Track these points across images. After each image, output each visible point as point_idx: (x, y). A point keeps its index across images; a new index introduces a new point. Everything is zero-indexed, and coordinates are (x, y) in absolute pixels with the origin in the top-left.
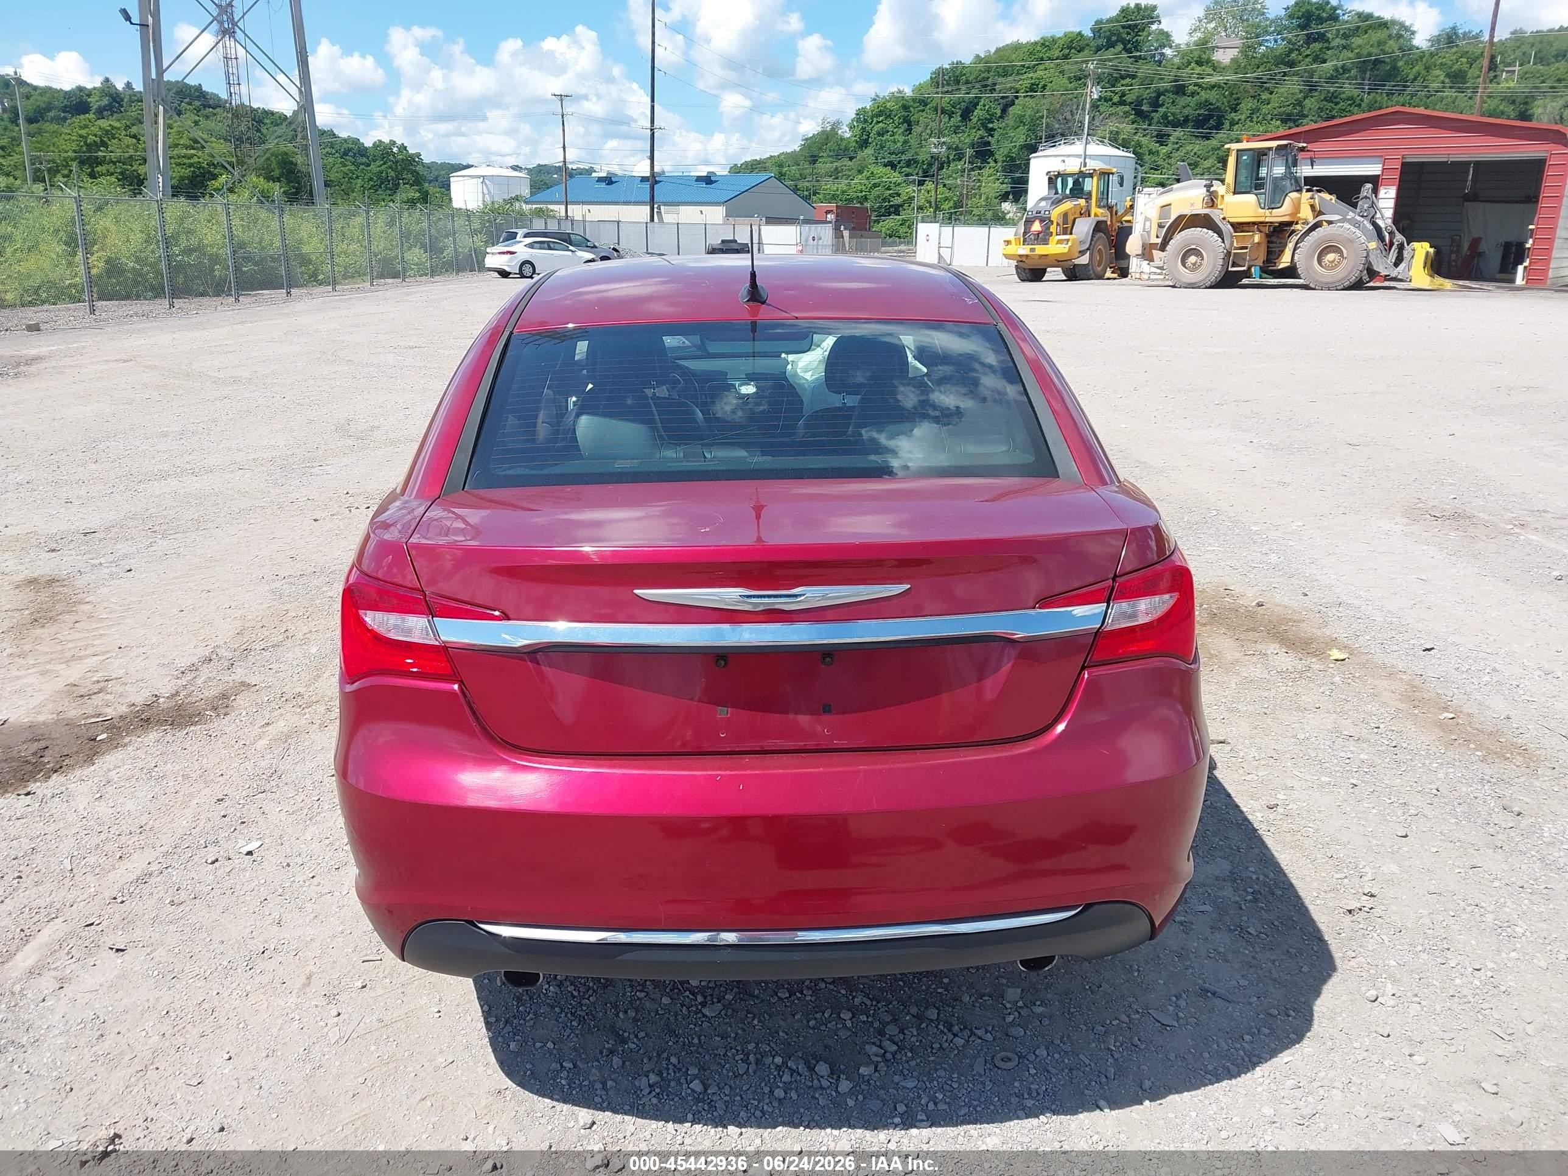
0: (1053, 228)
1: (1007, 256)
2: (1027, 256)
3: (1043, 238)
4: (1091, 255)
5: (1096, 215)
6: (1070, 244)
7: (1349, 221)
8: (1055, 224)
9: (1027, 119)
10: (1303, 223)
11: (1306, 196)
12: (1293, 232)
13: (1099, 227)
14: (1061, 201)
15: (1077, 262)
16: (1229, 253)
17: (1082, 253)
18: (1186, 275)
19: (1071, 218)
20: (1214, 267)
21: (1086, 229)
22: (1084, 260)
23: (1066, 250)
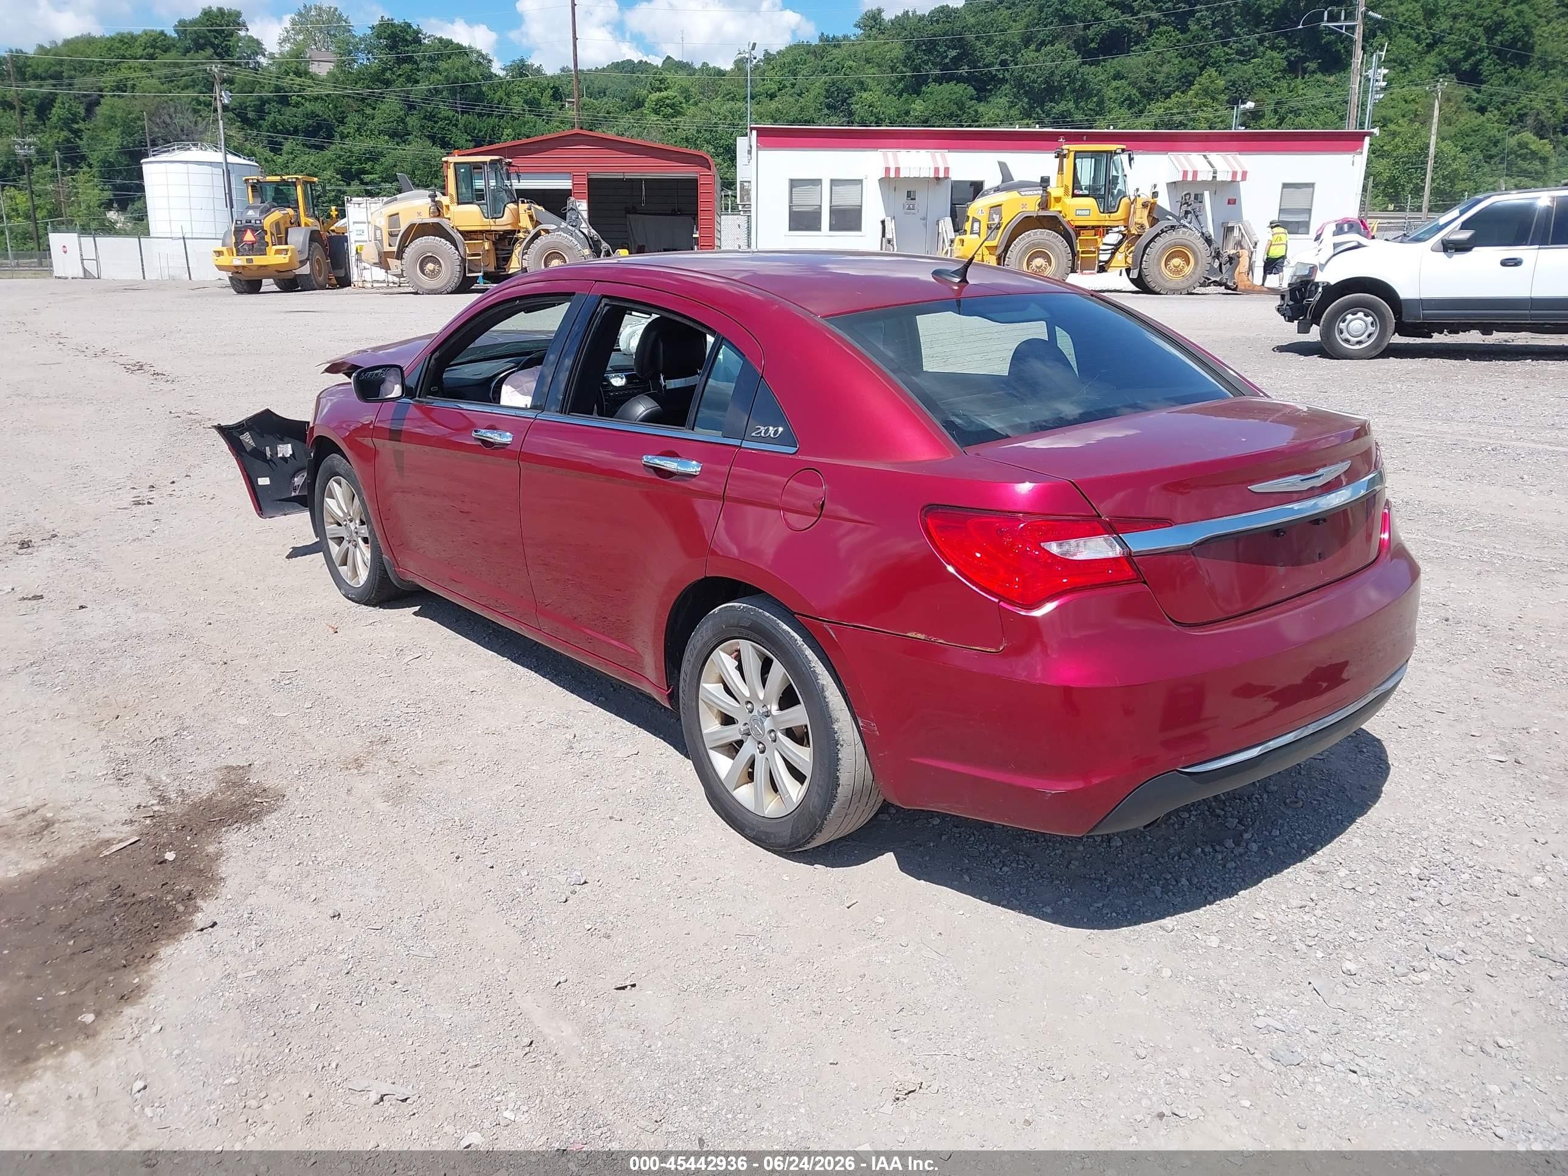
0: (268, 238)
1: (221, 268)
2: (244, 267)
3: (259, 247)
4: (311, 265)
5: (306, 225)
6: (289, 254)
7: (563, 230)
8: (269, 233)
9: (118, 121)
10: (525, 232)
11: (523, 207)
12: (517, 239)
13: (314, 237)
14: (269, 210)
15: (298, 272)
16: (463, 260)
17: (302, 263)
18: (428, 283)
19: (283, 228)
20: (452, 274)
21: (301, 239)
22: (306, 270)
23: (287, 261)
